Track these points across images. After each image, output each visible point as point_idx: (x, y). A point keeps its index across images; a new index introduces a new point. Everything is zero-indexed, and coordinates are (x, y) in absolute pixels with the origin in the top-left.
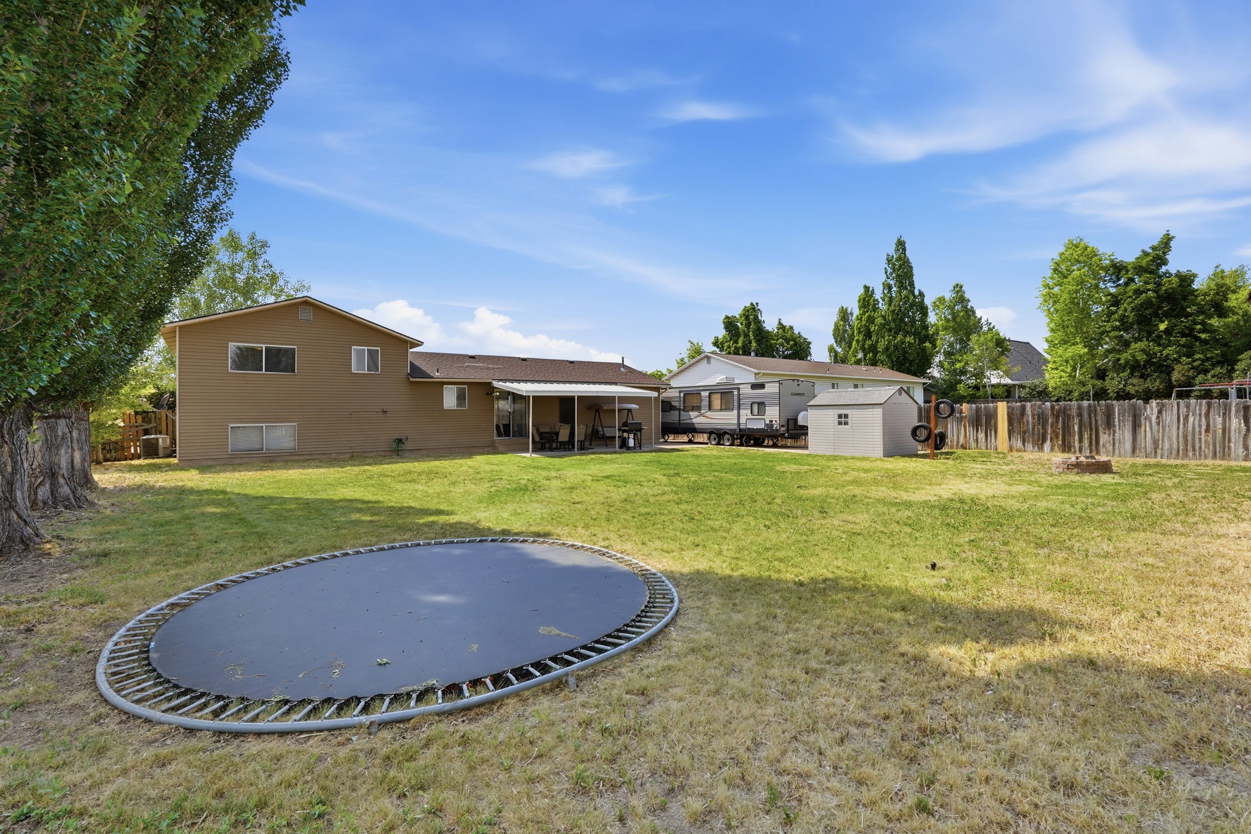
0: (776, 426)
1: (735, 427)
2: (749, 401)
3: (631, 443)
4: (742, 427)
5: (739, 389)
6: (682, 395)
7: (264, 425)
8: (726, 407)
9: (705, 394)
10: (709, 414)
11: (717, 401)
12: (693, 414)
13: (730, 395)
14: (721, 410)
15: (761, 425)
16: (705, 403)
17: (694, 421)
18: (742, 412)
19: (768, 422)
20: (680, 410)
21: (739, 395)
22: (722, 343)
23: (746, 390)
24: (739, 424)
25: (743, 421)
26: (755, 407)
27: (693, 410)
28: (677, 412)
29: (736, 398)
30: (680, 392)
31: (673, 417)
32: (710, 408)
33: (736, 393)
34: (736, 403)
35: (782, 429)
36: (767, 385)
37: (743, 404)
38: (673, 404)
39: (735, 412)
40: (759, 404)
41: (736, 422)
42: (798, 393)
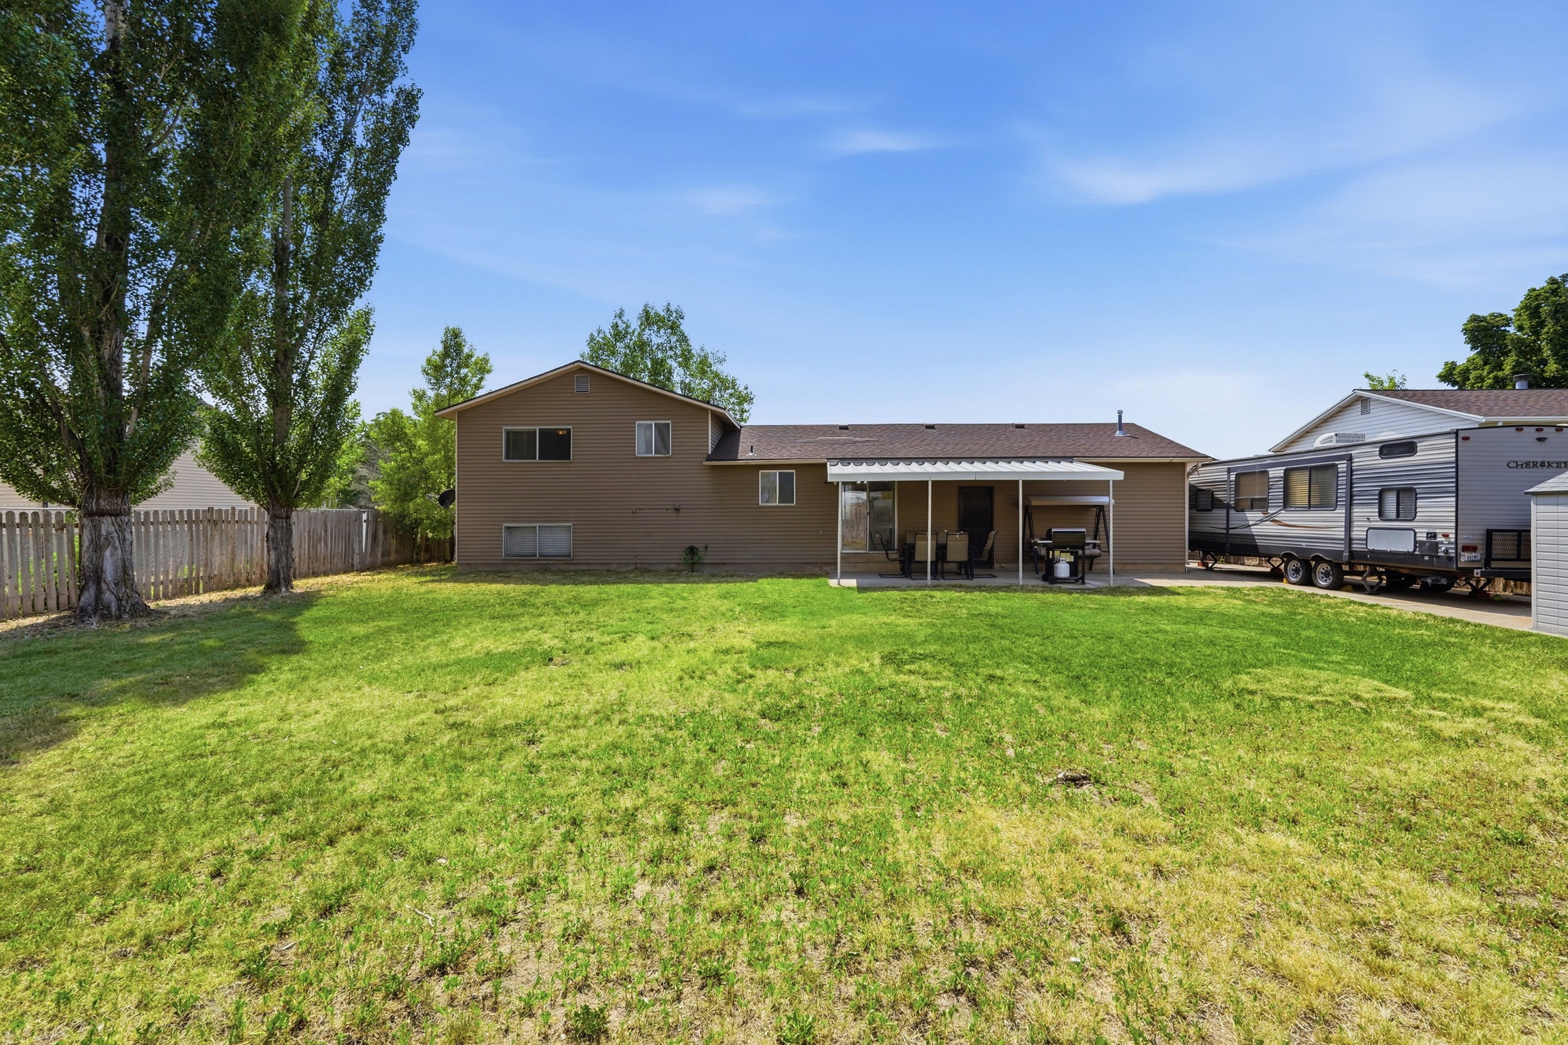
0: (1445, 546)
1: (1340, 547)
2: (1375, 486)
3: (1063, 569)
4: (1356, 547)
5: (1350, 458)
6: (1233, 477)
7: (537, 525)
8: (1321, 501)
9: (1277, 473)
10: (1284, 516)
11: (1301, 488)
12: (1253, 516)
13: (1328, 475)
14: (1310, 507)
15: (1404, 545)
16: (1277, 492)
17: (1255, 530)
18: (1357, 511)
19: (1422, 537)
20: (1228, 507)
21: (1351, 471)
22: (1465, 373)
23: (1367, 460)
24: (1350, 540)
25: (1358, 533)
26: (1391, 500)
27: (1252, 508)
28: (1223, 512)
29: (1343, 480)
30: (1229, 471)
31: (1215, 522)
32: (1287, 503)
33: (1342, 466)
34: (1342, 491)
35: (1465, 557)
36: (1420, 445)
37: (1362, 493)
38: (1219, 495)
39: (1341, 512)
40: (1399, 491)
41: (1341, 534)
42: (1540, 460)
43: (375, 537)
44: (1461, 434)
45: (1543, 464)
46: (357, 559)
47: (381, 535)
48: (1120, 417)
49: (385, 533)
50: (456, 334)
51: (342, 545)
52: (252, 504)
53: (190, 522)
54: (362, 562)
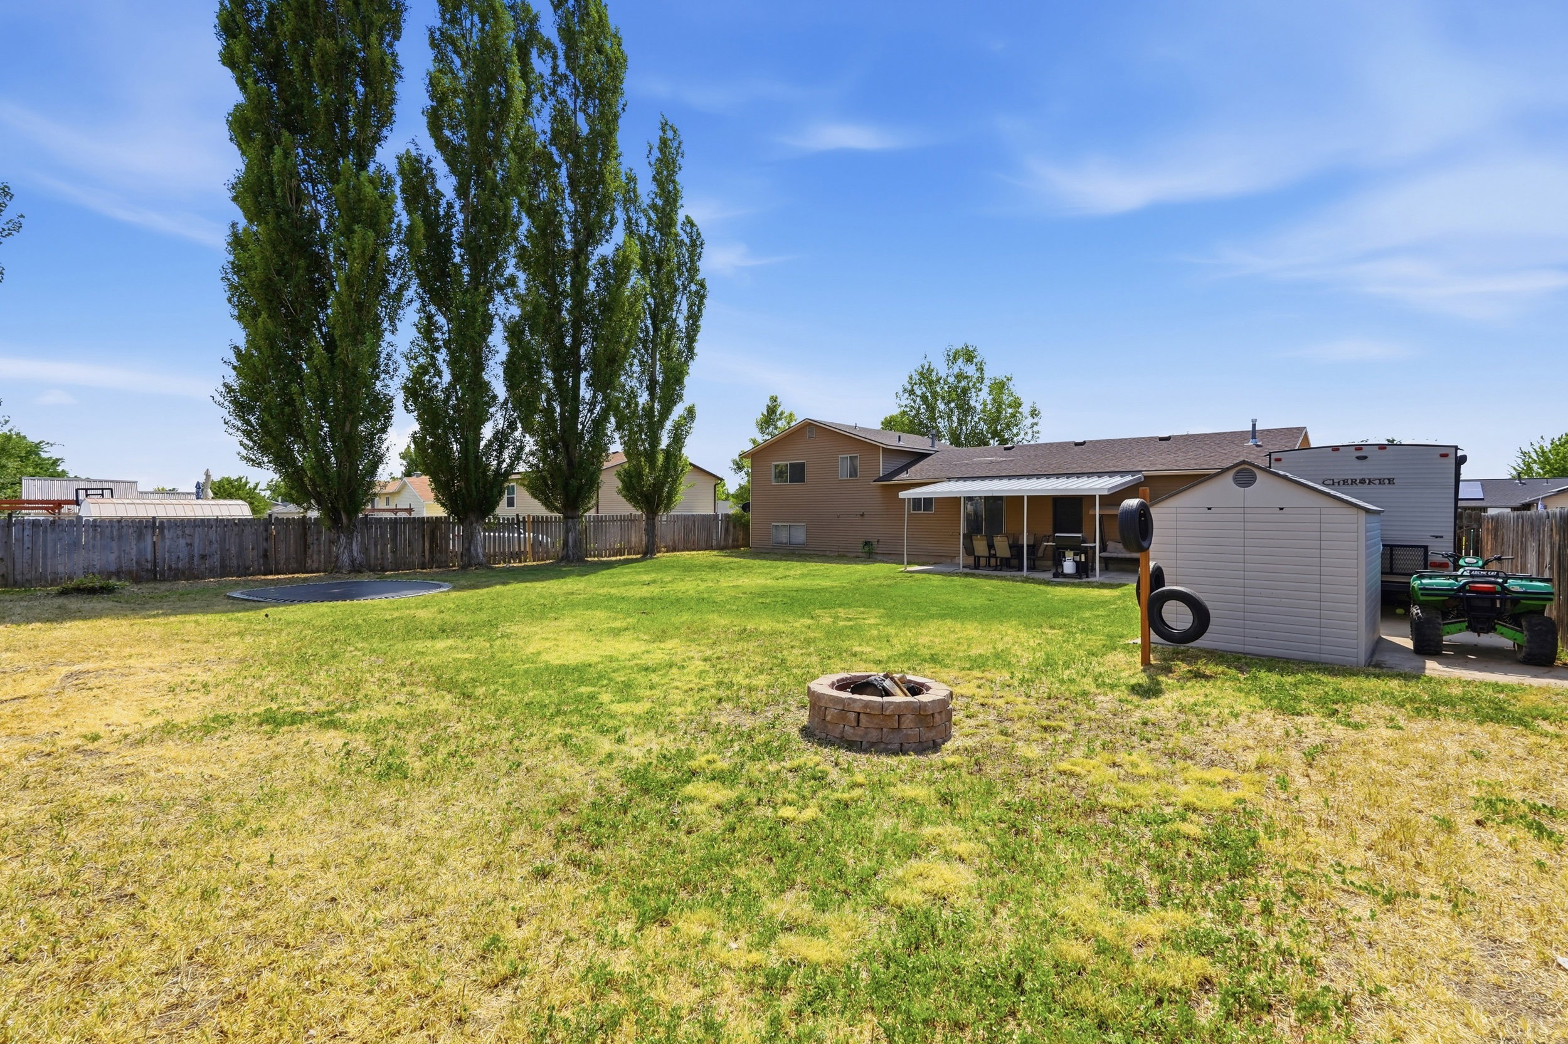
3: (1069, 567)
7: (791, 524)
42: (1358, 477)
43: (727, 530)
44: (1274, 456)
45: (1363, 481)
46: (714, 542)
47: (731, 528)
48: (1254, 426)
49: (734, 527)
50: (774, 399)
51: (705, 534)
52: (639, 512)
53: (621, 520)
54: (718, 544)
